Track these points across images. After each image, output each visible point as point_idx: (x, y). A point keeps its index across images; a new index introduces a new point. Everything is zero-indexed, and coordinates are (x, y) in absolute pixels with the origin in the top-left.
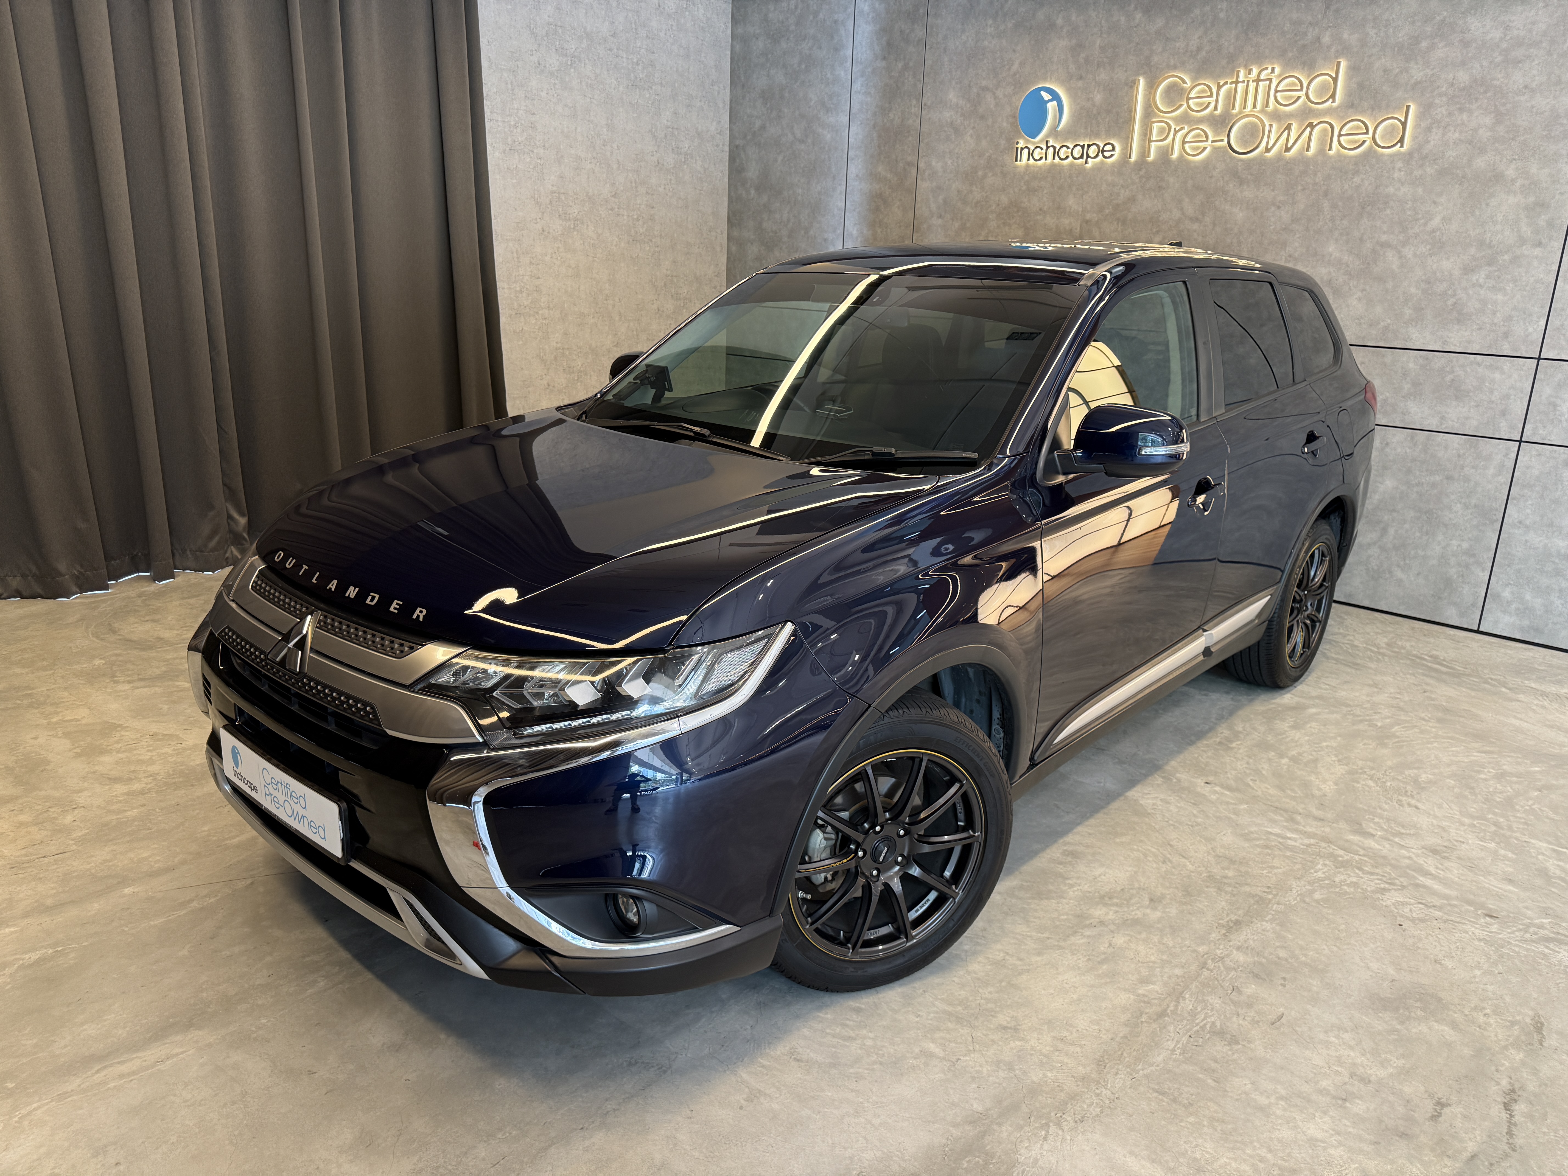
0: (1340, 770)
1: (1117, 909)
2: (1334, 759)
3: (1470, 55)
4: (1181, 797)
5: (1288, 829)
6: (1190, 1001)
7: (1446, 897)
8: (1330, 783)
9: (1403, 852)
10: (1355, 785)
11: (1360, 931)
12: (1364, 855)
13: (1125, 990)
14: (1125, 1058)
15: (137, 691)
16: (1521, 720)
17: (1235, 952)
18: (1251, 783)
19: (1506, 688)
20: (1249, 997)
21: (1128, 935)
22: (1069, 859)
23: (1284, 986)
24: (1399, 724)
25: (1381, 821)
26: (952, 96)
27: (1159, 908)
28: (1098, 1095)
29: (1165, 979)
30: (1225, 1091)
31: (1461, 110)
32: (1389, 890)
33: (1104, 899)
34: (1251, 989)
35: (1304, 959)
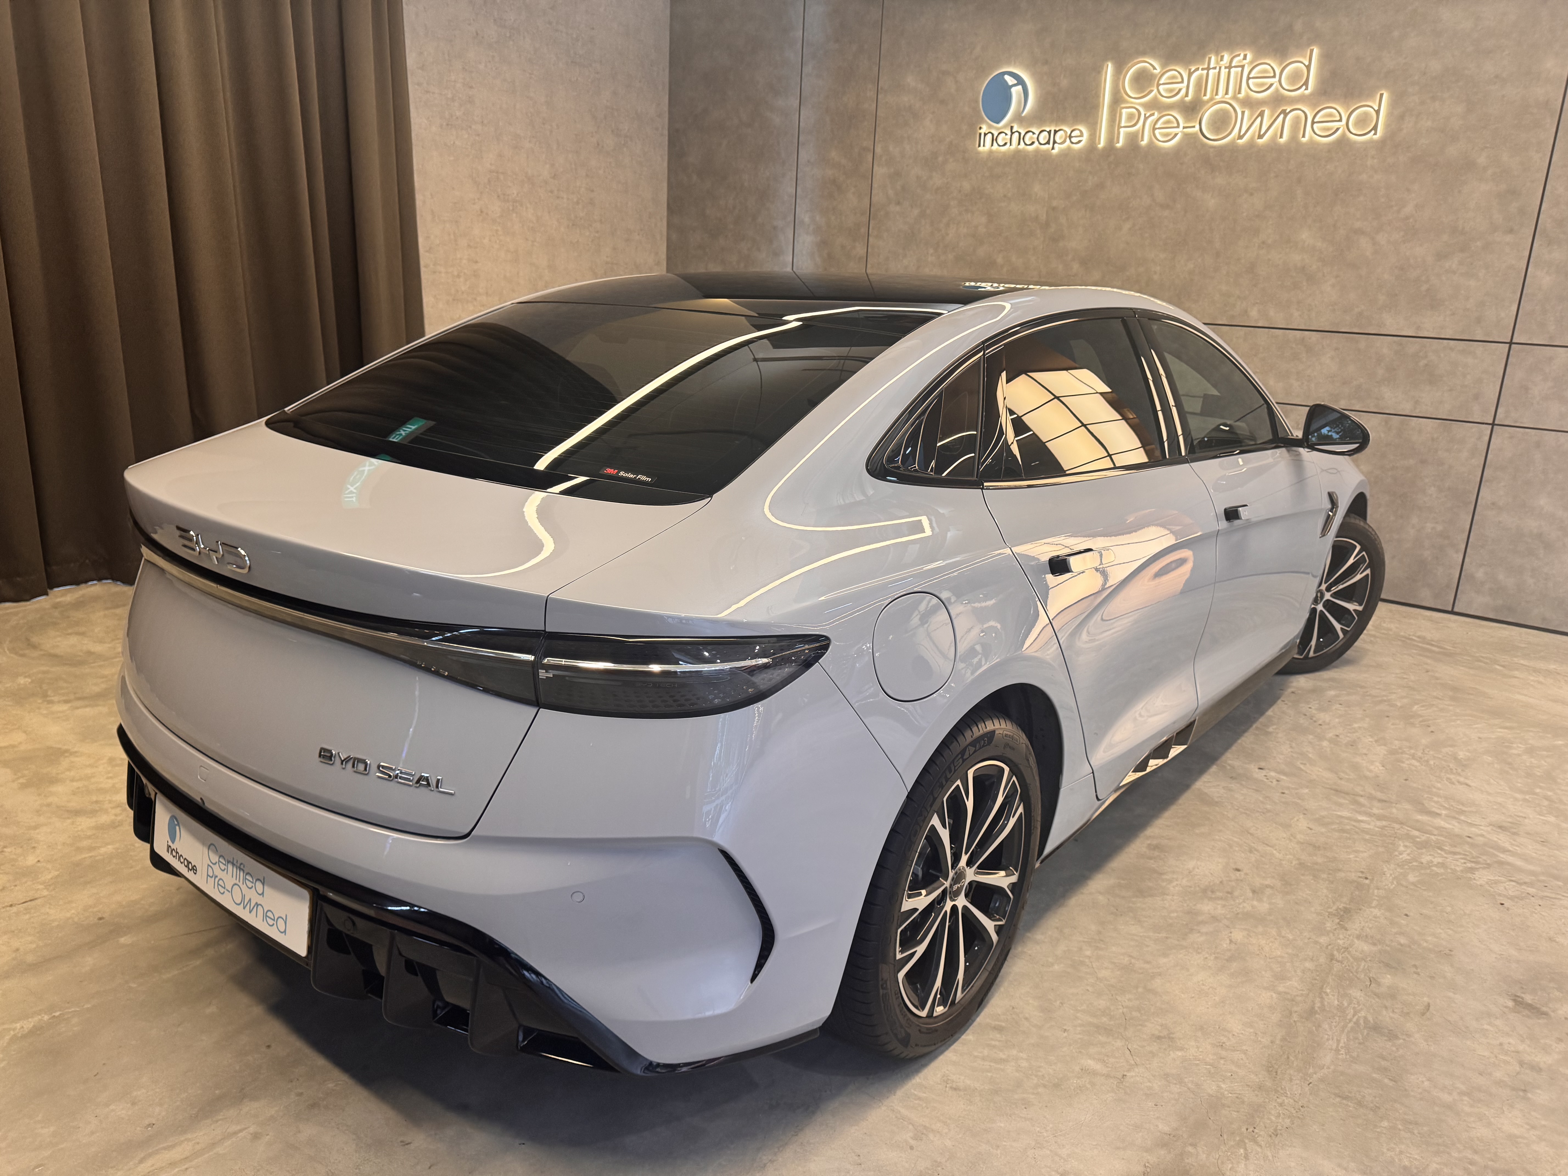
0: (1382, 750)
1: (1224, 903)
2: (1371, 740)
3: (1442, 44)
4: (1241, 784)
5: (1357, 812)
6: (1333, 995)
7: (1532, 873)
8: (1377, 764)
9: (1473, 829)
10: (1402, 765)
11: (1468, 912)
12: (1439, 835)
13: (1266, 988)
14: (1293, 1061)
15: (79, 712)
16: (1526, 695)
17: (1356, 941)
18: (1302, 767)
19: (1498, 665)
20: (1389, 987)
21: (1245, 929)
22: (1156, 853)
23: (1418, 974)
24: (1418, 704)
25: (1440, 800)
26: (910, 80)
27: (1265, 899)
28: (1281, 1105)
29: (1300, 974)
30: (1406, 1090)
31: (1434, 99)
32: (1477, 869)
33: (1207, 892)
34: (1387, 980)
35: (1425, 944)
